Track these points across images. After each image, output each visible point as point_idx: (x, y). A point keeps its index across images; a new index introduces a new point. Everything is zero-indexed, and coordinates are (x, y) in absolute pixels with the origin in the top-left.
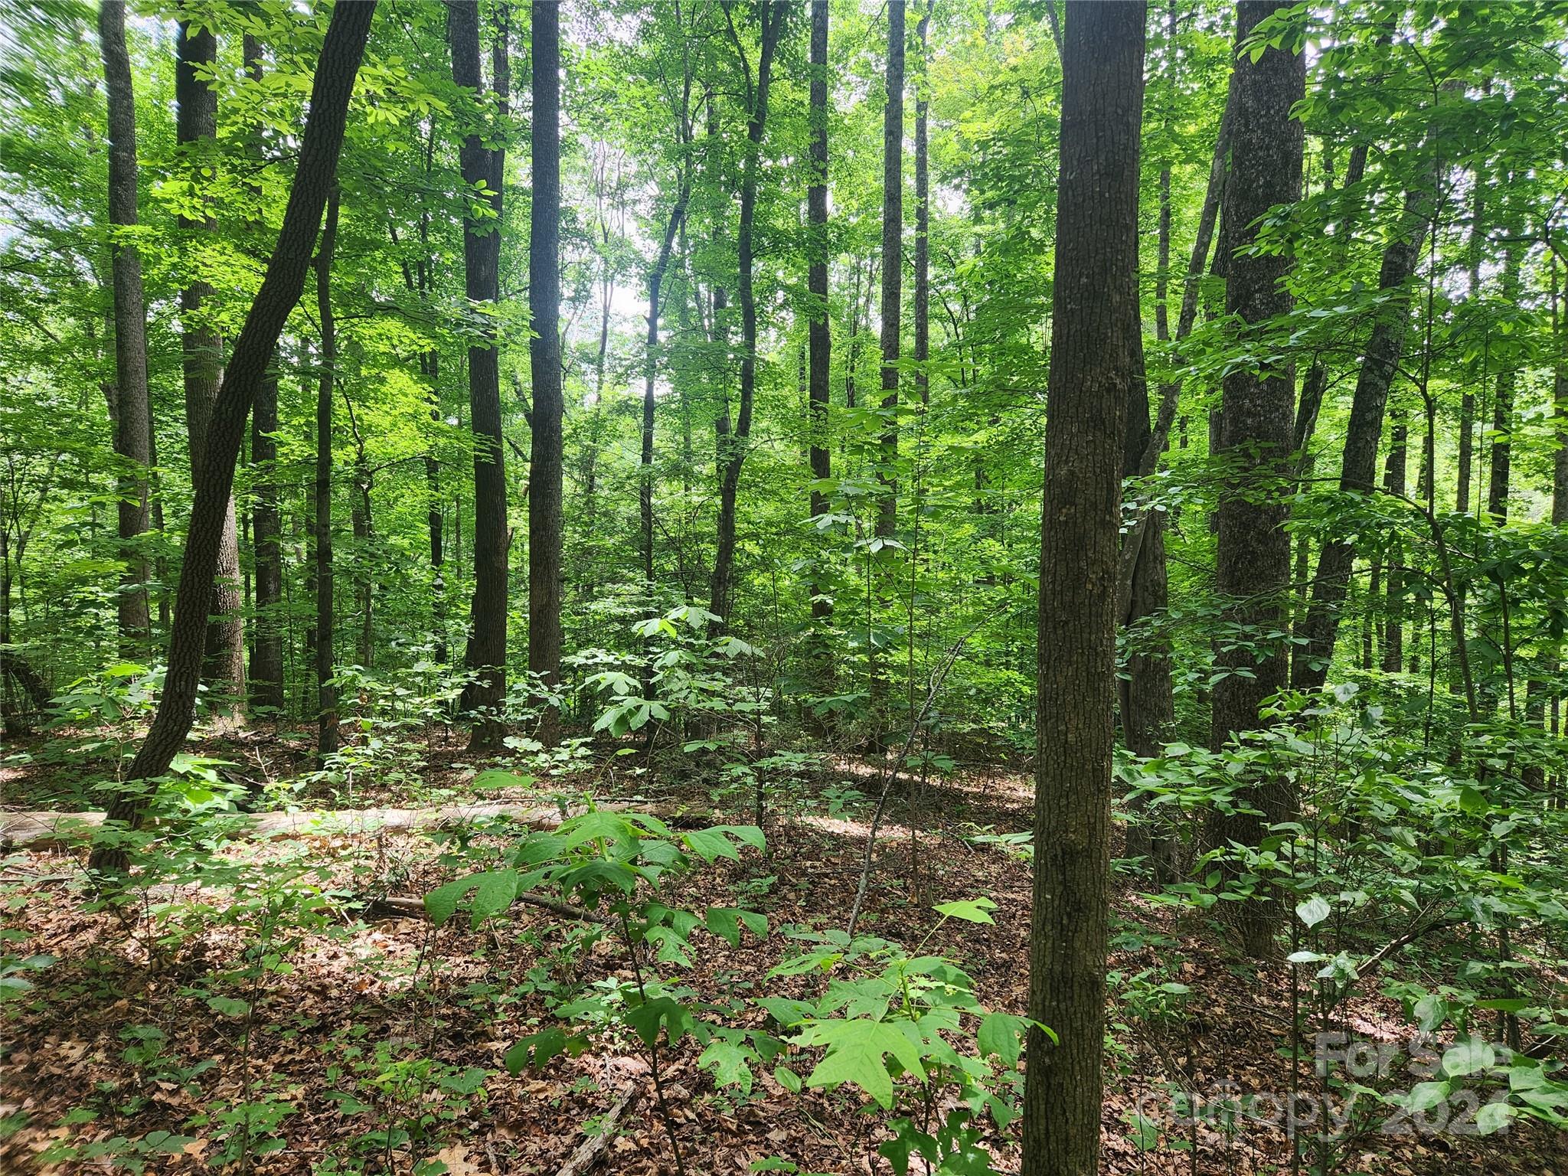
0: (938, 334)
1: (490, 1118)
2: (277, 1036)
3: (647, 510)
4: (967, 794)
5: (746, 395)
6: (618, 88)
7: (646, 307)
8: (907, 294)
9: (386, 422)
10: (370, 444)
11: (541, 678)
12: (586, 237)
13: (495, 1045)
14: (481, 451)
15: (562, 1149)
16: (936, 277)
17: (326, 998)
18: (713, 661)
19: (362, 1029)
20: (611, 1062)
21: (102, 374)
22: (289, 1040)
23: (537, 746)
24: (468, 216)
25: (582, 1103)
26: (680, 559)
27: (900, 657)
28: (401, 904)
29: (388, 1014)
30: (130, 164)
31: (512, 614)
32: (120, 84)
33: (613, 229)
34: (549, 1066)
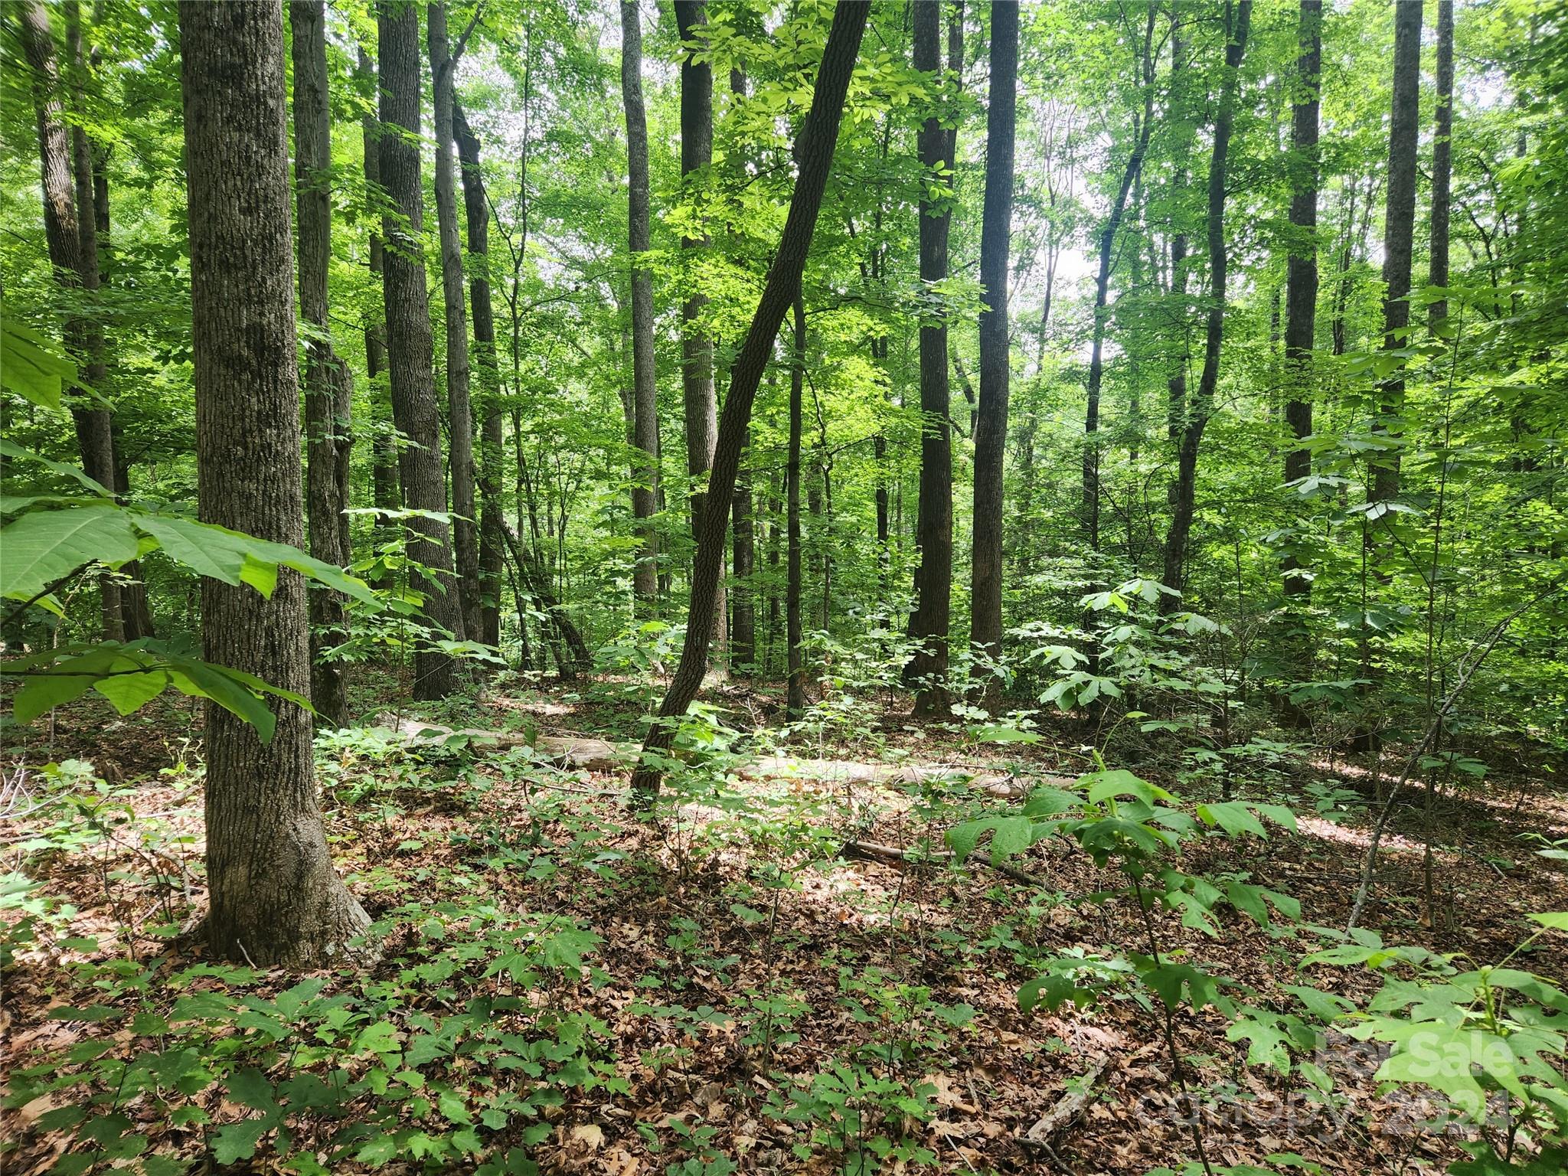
0: (1460, 258)
1: (967, 1057)
2: (780, 945)
3: (1091, 480)
4: (1493, 809)
5: (1213, 349)
6: (1075, 39)
7: (1095, 267)
8: (1422, 211)
9: (844, 407)
10: (831, 427)
11: (987, 649)
12: (1034, 202)
13: (965, 991)
14: (930, 428)
15: (1040, 1102)
16: (1461, 187)
17: (815, 922)
18: (1167, 638)
19: (848, 954)
20: (1080, 1030)
21: (619, 382)
22: (788, 952)
23: (983, 715)
24: (925, 199)
25: (1054, 1062)
26: (1129, 529)
27: (1400, 642)
28: (869, 849)
29: (868, 945)
30: (644, 197)
31: (954, 586)
32: (637, 129)
33: (1061, 190)
34: (1018, 1021)
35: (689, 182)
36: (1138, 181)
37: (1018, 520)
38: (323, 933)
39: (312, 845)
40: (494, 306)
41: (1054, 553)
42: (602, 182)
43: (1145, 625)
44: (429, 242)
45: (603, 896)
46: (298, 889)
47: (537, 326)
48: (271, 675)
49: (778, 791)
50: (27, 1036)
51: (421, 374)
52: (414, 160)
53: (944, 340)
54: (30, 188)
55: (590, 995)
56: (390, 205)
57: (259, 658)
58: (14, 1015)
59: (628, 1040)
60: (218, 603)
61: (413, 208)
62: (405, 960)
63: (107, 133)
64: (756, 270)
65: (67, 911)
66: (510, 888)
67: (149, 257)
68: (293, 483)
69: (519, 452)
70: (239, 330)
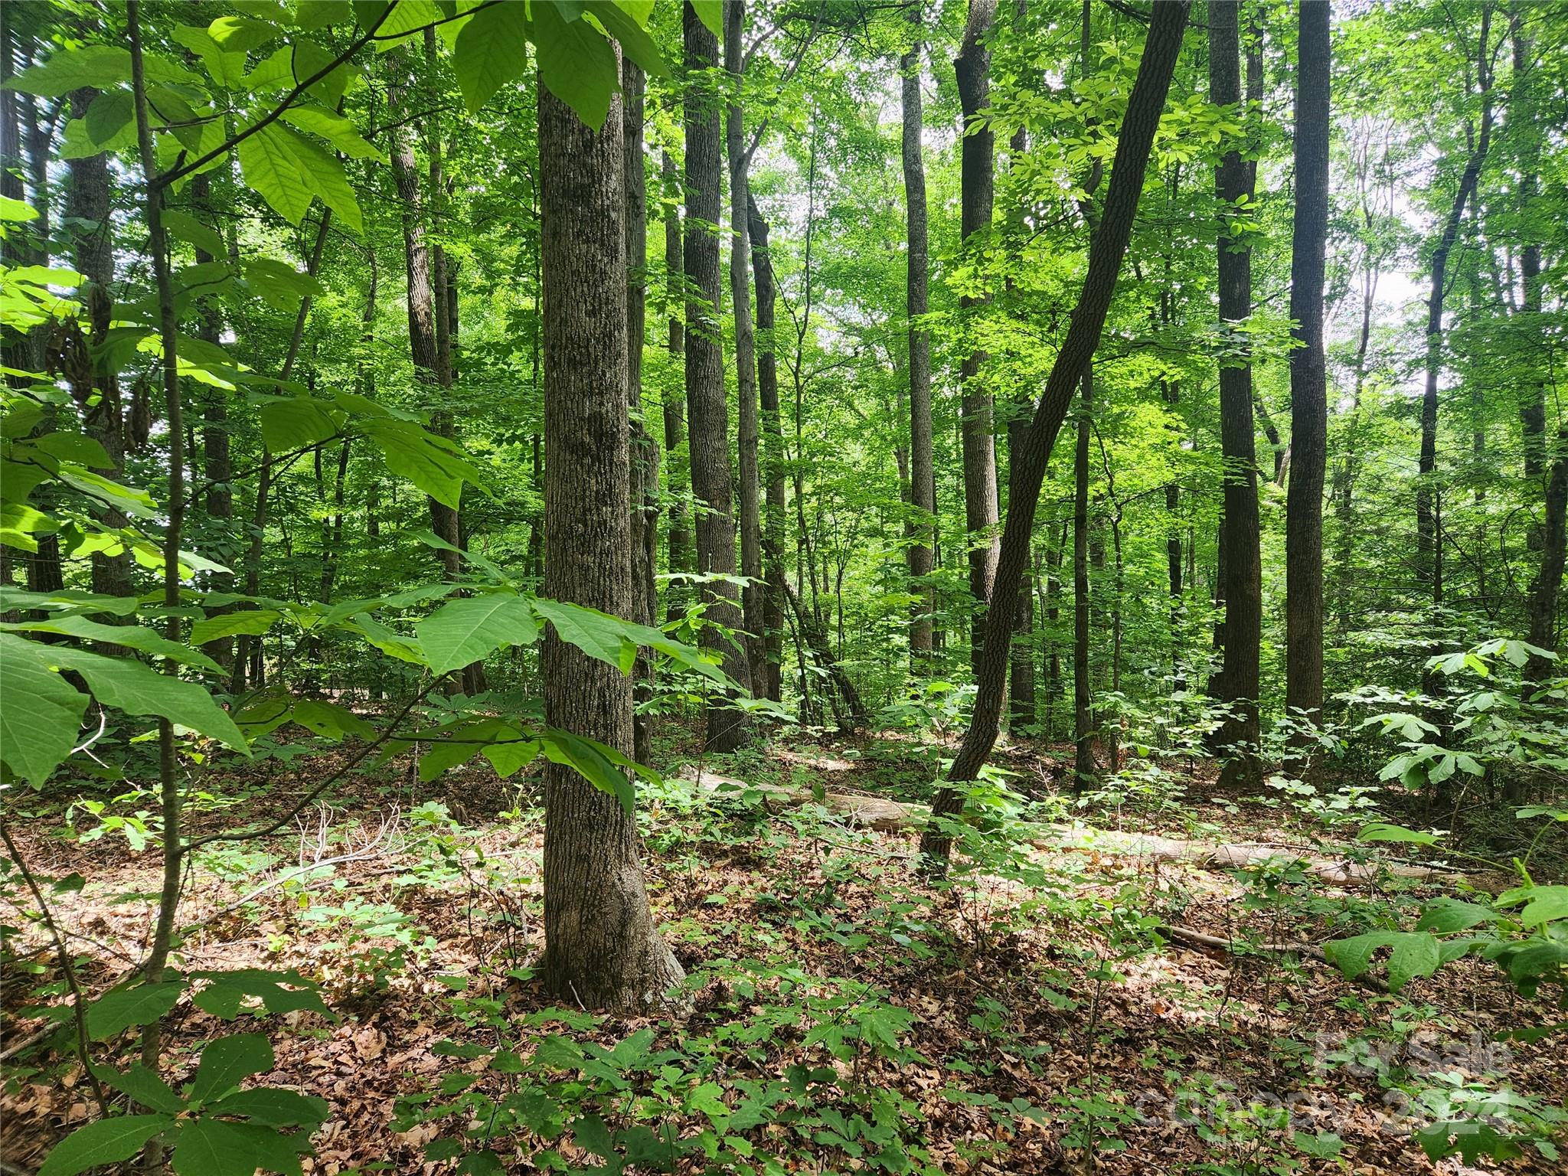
3: (1432, 525)
6: (1394, 52)
9: (1133, 456)
10: (1120, 477)
11: (1309, 715)
12: (1347, 227)
14: (1233, 474)
17: (1127, 1013)
18: (1539, 707)
19: (1170, 1054)
20: (1463, 1172)
21: (895, 441)
22: (1101, 1045)
23: (1309, 790)
24: (1225, 235)
26: (1482, 580)
28: (1182, 935)
29: (1192, 1046)
30: (923, 262)
31: (1264, 644)
32: (917, 196)
33: (1379, 211)
34: (1382, 1153)
35: (971, 243)
36: (1474, 195)
37: (1339, 571)
38: (643, 981)
39: (634, 895)
40: (779, 377)
41: (1386, 606)
42: (879, 249)
43: (1510, 692)
44: (726, 321)
45: (899, 965)
46: (621, 937)
47: (818, 392)
48: (602, 732)
49: (1077, 864)
50: (399, 1057)
51: (717, 444)
52: (714, 249)
53: (1249, 380)
54: (397, 302)
55: (894, 1070)
56: (696, 293)
57: (592, 716)
58: (389, 1037)
59: (938, 1123)
60: (560, 666)
61: (713, 293)
62: (717, 1016)
63: (460, 250)
64: (1038, 323)
65: (430, 942)
66: (807, 948)
67: (489, 354)
68: (623, 555)
69: (800, 514)
70: (582, 419)
